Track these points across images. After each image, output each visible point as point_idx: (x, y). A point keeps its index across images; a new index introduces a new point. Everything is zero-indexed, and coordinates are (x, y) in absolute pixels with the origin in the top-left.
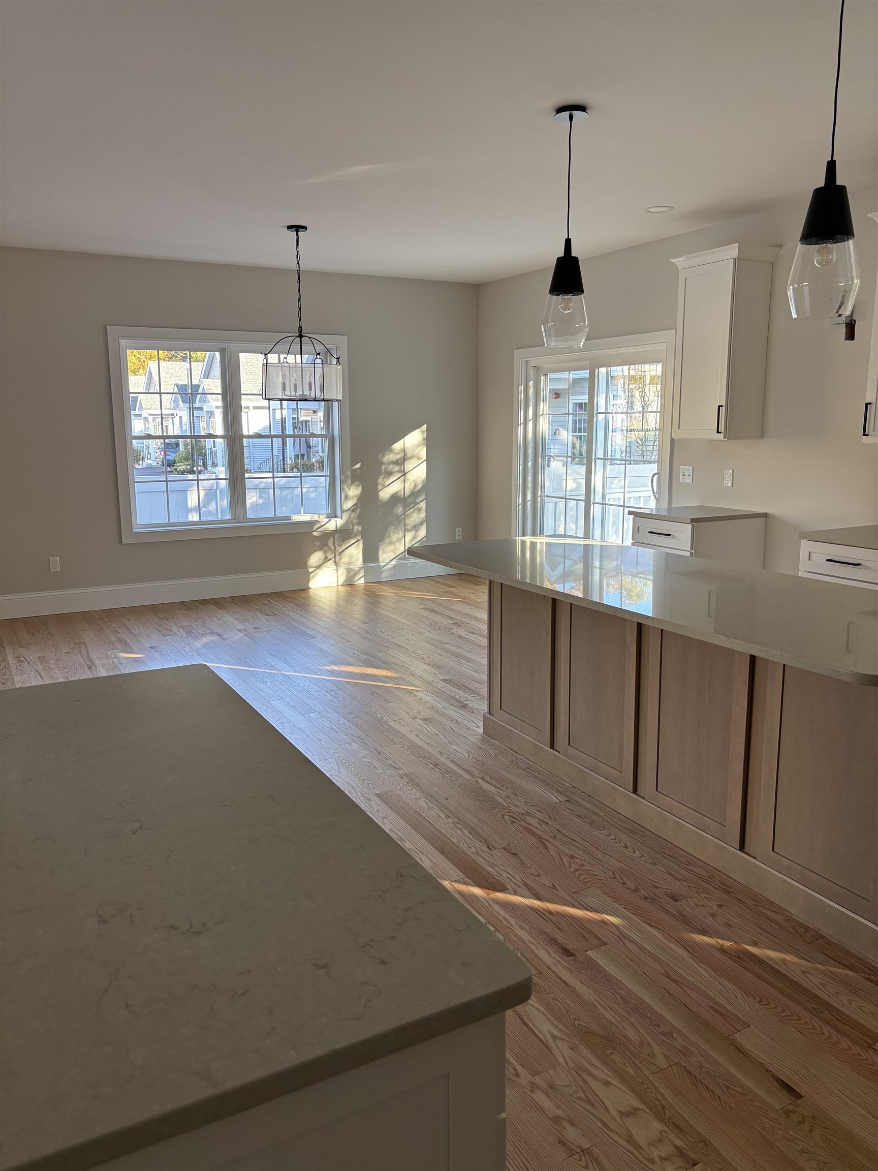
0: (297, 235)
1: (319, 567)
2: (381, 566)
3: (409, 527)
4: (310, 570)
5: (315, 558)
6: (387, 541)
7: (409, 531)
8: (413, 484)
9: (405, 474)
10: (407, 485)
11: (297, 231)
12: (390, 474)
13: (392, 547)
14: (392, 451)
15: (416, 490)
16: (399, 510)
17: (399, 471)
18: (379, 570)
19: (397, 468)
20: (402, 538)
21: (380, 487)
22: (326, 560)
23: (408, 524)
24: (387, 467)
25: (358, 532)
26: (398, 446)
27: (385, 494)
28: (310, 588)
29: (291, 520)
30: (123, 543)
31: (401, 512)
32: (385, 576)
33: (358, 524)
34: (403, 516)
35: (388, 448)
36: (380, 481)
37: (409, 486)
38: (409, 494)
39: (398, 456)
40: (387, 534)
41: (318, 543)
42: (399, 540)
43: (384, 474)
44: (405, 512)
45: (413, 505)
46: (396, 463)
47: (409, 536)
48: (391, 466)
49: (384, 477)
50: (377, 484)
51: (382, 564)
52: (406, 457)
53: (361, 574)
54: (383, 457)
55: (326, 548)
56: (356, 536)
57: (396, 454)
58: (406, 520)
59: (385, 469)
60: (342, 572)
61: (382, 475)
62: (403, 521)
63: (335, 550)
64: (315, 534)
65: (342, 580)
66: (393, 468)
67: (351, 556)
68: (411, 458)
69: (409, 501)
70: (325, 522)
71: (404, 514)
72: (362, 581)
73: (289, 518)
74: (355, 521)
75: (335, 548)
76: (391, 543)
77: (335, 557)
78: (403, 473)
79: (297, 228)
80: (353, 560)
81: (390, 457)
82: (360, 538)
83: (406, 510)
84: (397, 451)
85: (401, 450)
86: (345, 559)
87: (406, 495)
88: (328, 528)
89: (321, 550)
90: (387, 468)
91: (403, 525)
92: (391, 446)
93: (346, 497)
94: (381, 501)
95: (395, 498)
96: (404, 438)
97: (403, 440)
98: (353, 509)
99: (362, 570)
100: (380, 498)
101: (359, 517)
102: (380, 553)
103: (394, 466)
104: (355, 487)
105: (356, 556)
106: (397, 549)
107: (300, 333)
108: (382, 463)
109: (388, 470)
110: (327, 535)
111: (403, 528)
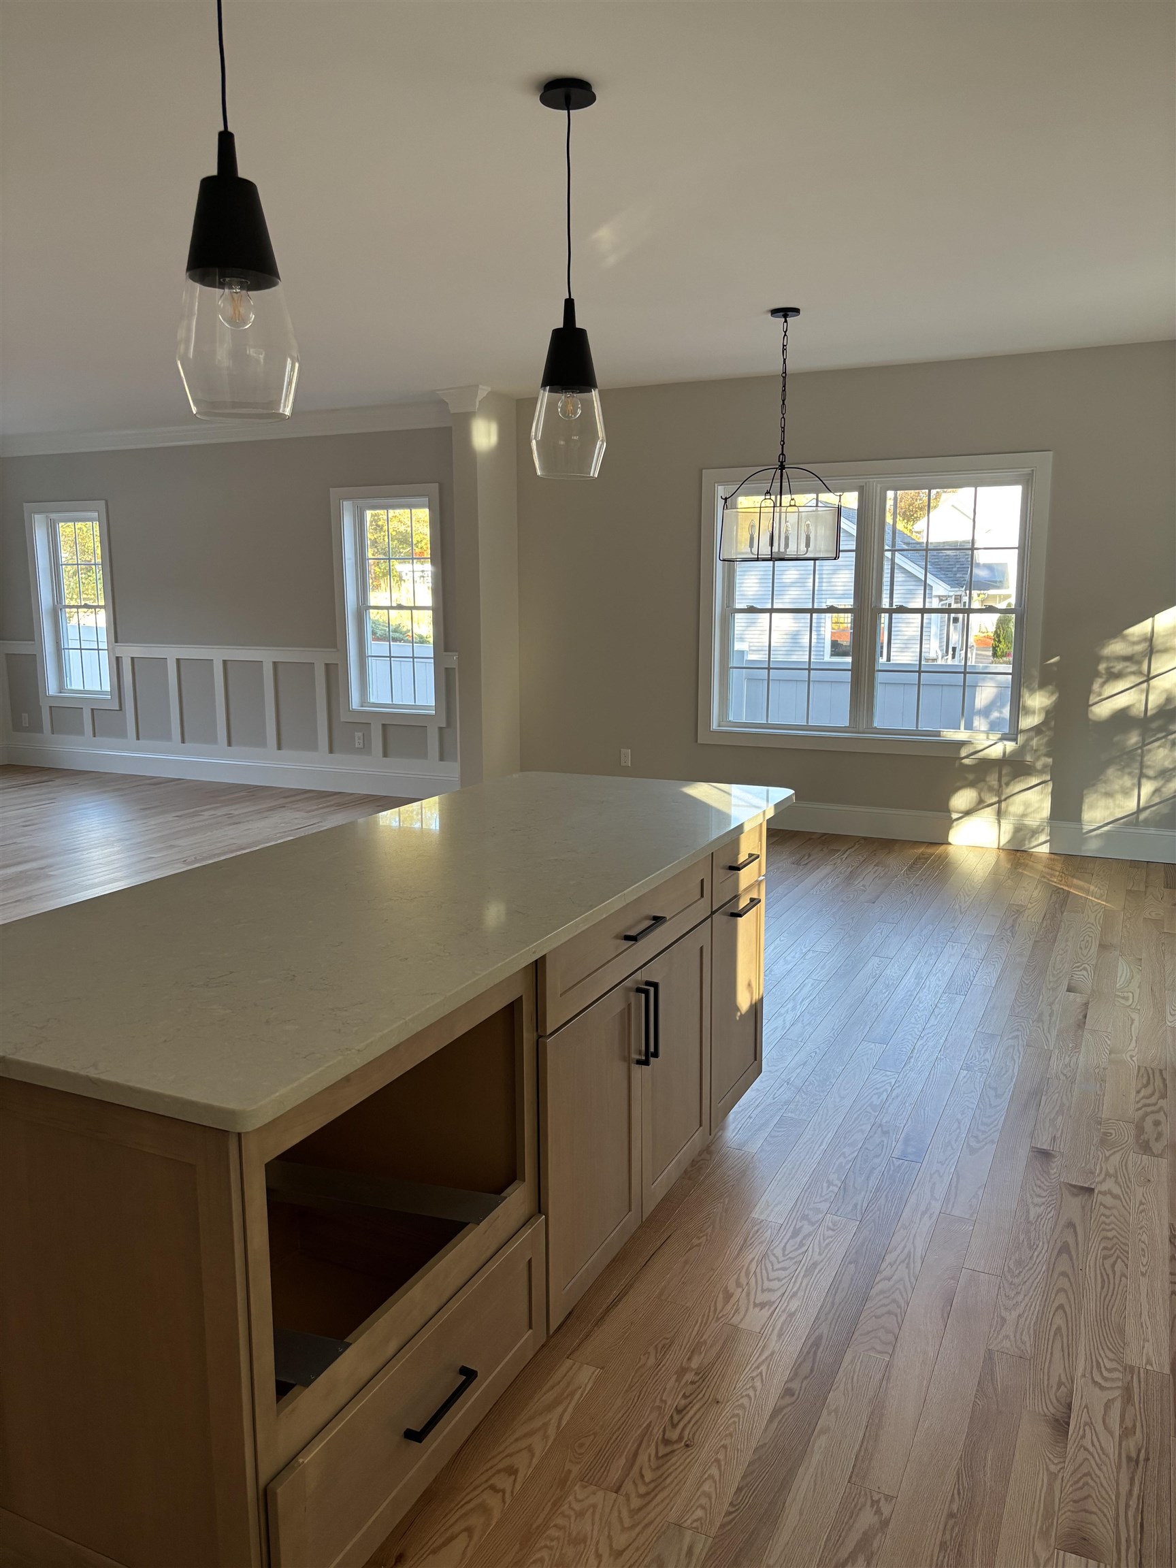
0: (786, 321)
1: (968, 813)
2: (1084, 831)
3: (1151, 773)
4: (955, 816)
5: (962, 799)
6: (1102, 788)
7: (1149, 778)
8: (1164, 697)
9: (1149, 678)
10: (1151, 698)
11: (785, 316)
12: (1115, 676)
13: (1110, 802)
14: (1124, 638)
15: (1168, 707)
16: (1134, 739)
17: (1140, 673)
18: (1083, 837)
19: (1134, 668)
20: (1132, 789)
21: (1093, 699)
22: (980, 805)
23: (1149, 767)
24: (1112, 664)
25: (1045, 766)
26: (1141, 629)
27: (1102, 710)
28: (951, 844)
29: (940, 736)
30: (699, 742)
31: (1137, 743)
32: (1092, 847)
33: (1048, 755)
34: (1140, 751)
35: (1117, 631)
36: (1096, 687)
37: (1155, 700)
38: (1154, 711)
39: (1139, 648)
40: (1102, 777)
41: (971, 777)
42: (1126, 792)
43: (1104, 676)
44: (1144, 745)
45: (1163, 734)
46: (1128, 658)
47: (1148, 788)
48: (1119, 666)
49: (1104, 683)
50: (1089, 691)
51: (1086, 828)
52: (1155, 650)
53: (1043, 837)
54: (1103, 646)
55: (981, 785)
56: (1042, 772)
57: (1134, 643)
58: (1145, 759)
59: (1108, 669)
60: (1007, 827)
61: (1101, 677)
62: (1139, 758)
63: (999, 793)
64: (966, 761)
65: (1005, 839)
66: (1127, 667)
67: (1027, 805)
68: (1165, 650)
69: (1154, 725)
70: (987, 746)
71: (1141, 748)
72: (1045, 849)
73: (938, 734)
74: (1043, 750)
75: (1000, 786)
76: (1109, 795)
77: (999, 802)
78: (1145, 678)
79: (785, 312)
80: (1029, 810)
81: (1116, 648)
82: (1048, 778)
83: (1146, 742)
84: (1135, 639)
85: (1146, 634)
86: (1016, 806)
87: (1149, 713)
88: (989, 755)
89: (972, 785)
90: (1113, 667)
91: (1137, 765)
92: (1124, 630)
93: (1028, 712)
94: (1092, 721)
95: (1122, 719)
96: (1153, 616)
97: (1151, 619)
98: (1037, 730)
99: (1047, 830)
100: (1091, 716)
101: (1049, 744)
102: (1085, 807)
103: (1127, 664)
104: (1047, 695)
105: (1036, 805)
106: (1119, 806)
107: (782, 462)
108: (1099, 659)
109: (1113, 670)
110: (986, 765)
111: (1137, 771)
